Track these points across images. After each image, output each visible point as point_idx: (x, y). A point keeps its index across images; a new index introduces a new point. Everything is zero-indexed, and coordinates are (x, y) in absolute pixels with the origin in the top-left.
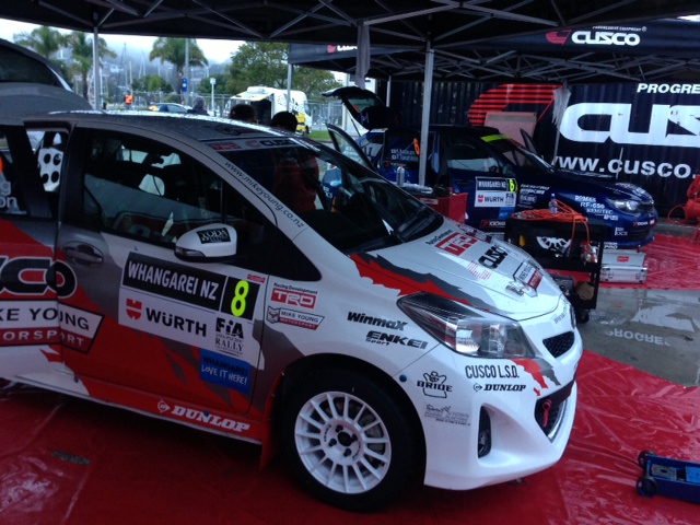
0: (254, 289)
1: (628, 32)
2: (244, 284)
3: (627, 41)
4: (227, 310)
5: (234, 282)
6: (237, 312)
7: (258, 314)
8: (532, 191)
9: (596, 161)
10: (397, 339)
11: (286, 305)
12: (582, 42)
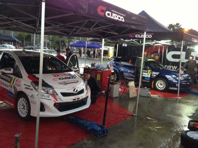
0: (14, 79)
1: (149, 35)
2: (13, 79)
3: (149, 37)
4: (11, 83)
5: (12, 78)
6: (12, 83)
7: (14, 84)
8: (155, 74)
9: (177, 67)
10: (29, 89)
11: (17, 82)
12: (138, 37)
